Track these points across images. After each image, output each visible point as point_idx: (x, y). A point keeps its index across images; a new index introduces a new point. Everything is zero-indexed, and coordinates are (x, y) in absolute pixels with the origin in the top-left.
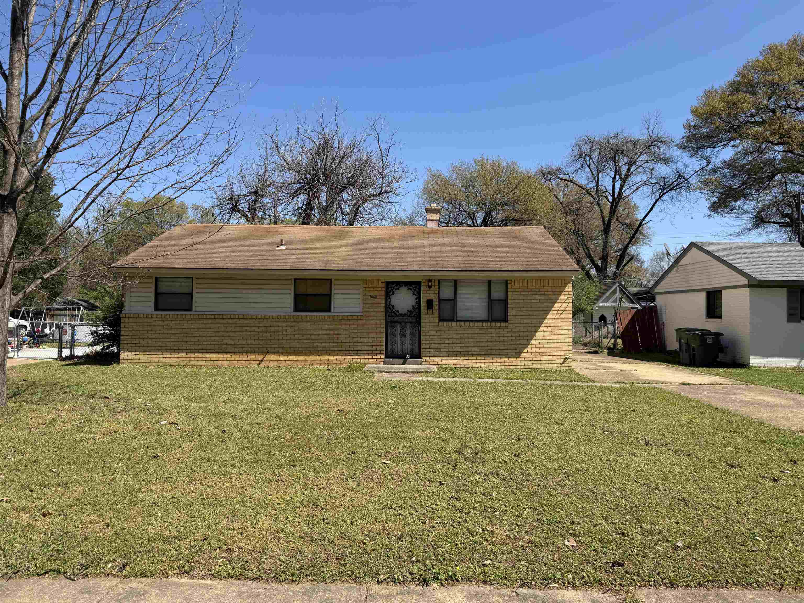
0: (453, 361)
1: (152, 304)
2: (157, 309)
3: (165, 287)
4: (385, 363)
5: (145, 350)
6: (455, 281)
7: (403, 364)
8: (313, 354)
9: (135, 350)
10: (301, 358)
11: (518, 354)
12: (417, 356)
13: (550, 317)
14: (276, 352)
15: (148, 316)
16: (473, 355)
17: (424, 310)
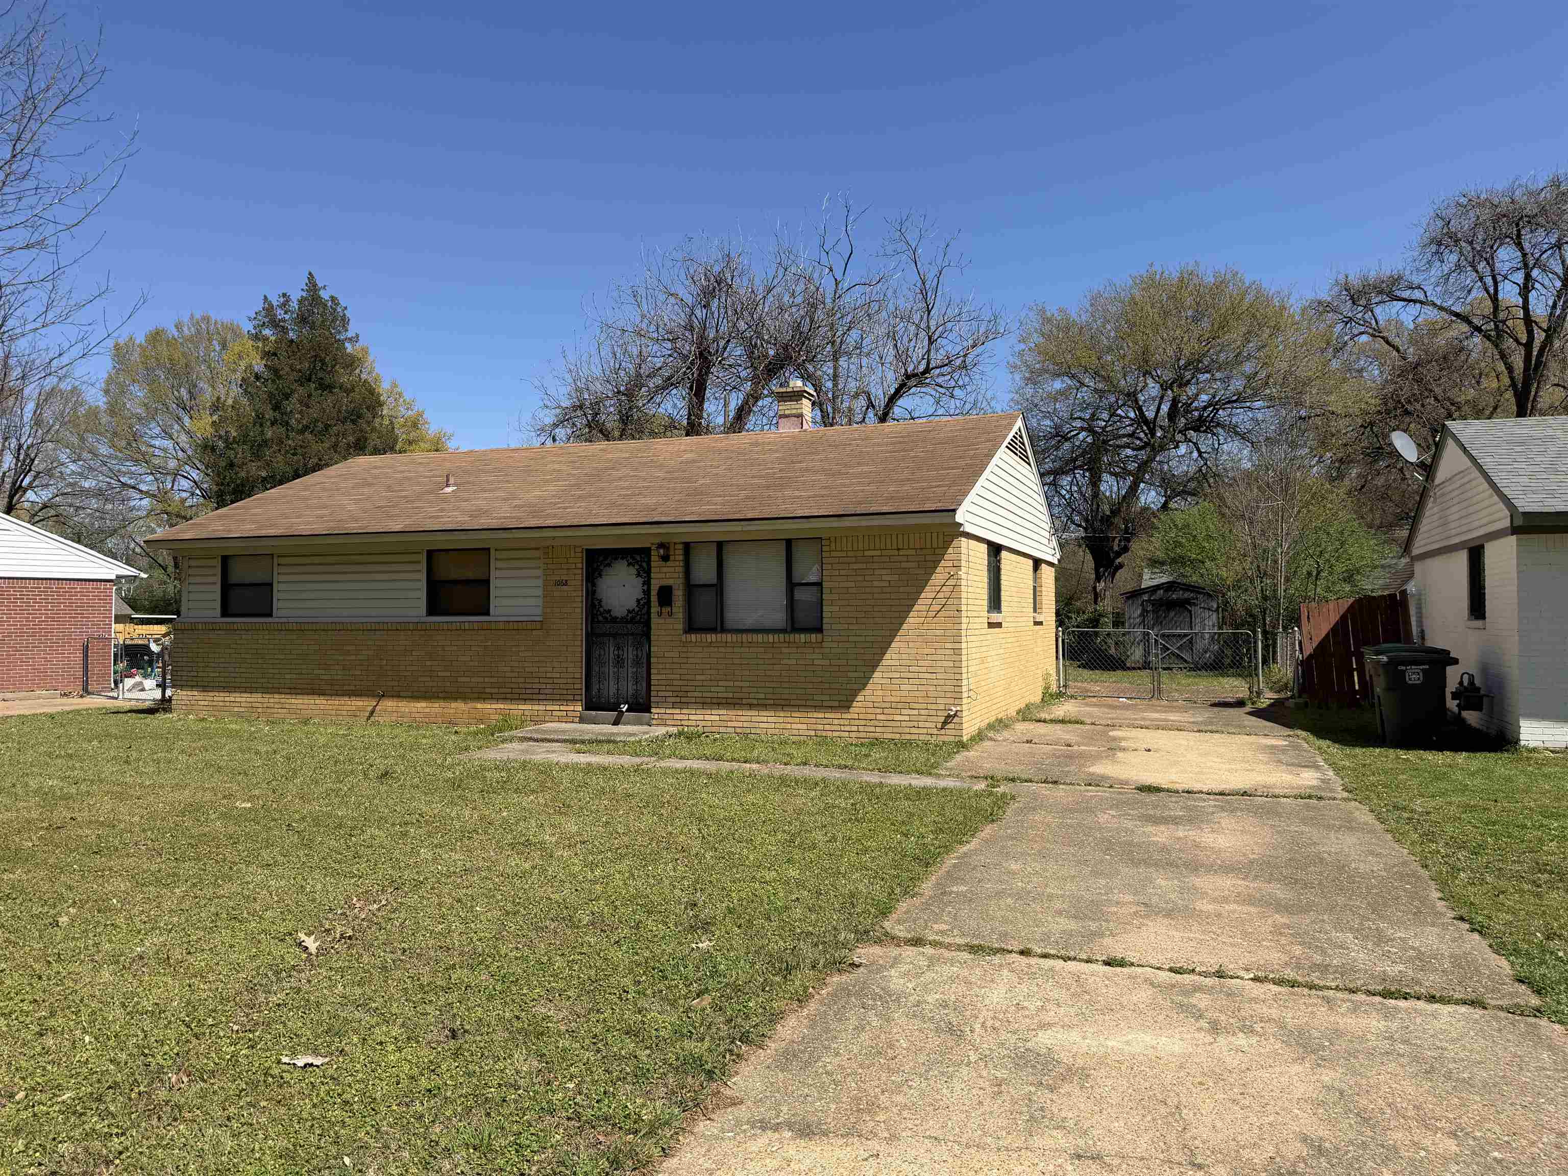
0: (712, 718)
1: (218, 605)
2: (225, 613)
3: (239, 574)
4: (582, 720)
5: (205, 688)
6: (720, 545)
7: (616, 723)
8: (455, 699)
9: (192, 687)
10: (435, 707)
11: (845, 705)
12: (641, 706)
13: (913, 620)
14: (397, 696)
15: (211, 627)
16: (751, 706)
17: (655, 609)
